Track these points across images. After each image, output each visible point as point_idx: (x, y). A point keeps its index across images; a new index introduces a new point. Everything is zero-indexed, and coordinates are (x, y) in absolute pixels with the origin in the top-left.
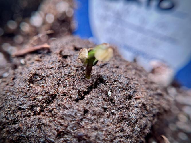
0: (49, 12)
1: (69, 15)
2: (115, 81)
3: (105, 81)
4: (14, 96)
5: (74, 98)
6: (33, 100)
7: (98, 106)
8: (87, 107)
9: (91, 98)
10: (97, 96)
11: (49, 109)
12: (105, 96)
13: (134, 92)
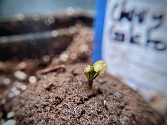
1: (88, 55)
2: (111, 94)
3: (102, 93)
4: (33, 98)
5: (76, 102)
6: (46, 101)
7: (93, 109)
8: (85, 109)
9: (89, 103)
10: (94, 103)
11: (56, 108)
12: (101, 103)
13: (126, 104)
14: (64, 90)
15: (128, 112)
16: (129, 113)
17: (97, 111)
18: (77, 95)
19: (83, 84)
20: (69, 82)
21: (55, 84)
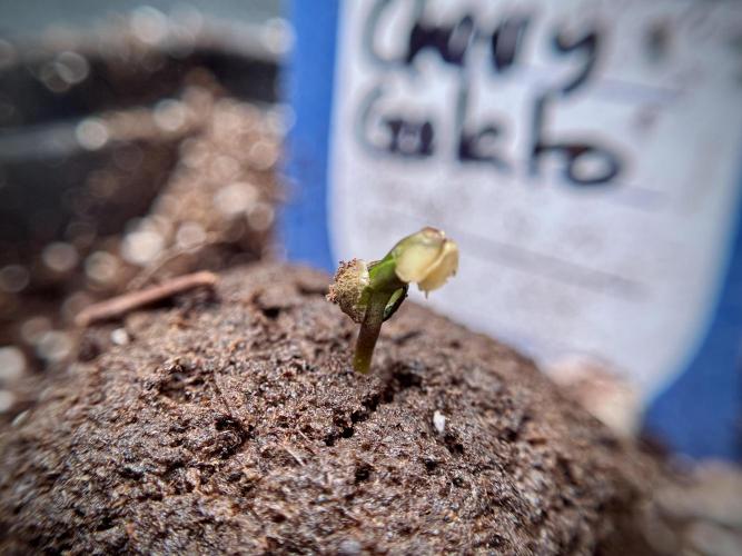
0: (189, 220)
2: (455, 382)
3: (421, 378)
5: (319, 432)
6: (172, 446)
7: (403, 456)
8: (368, 458)
9: (377, 432)
10: (399, 425)
11: (230, 470)
12: (423, 427)
13: (525, 419)
14: (249, 386)
15: (541, 449)
16: (546, 455)
17: (421, 460)
18: (313, 403)
19: (318, 352)
20: (256, 346)
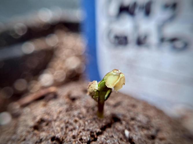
5: (85, 140)
9: (105, 139)
10: (112, 136)
12: (121, 136)
13: (158, 131)
14: (63, 125)
15: (164, 142)
18: (84, 130)
19: (88, 112)
20: (67, 110)
21: (46, 117)
